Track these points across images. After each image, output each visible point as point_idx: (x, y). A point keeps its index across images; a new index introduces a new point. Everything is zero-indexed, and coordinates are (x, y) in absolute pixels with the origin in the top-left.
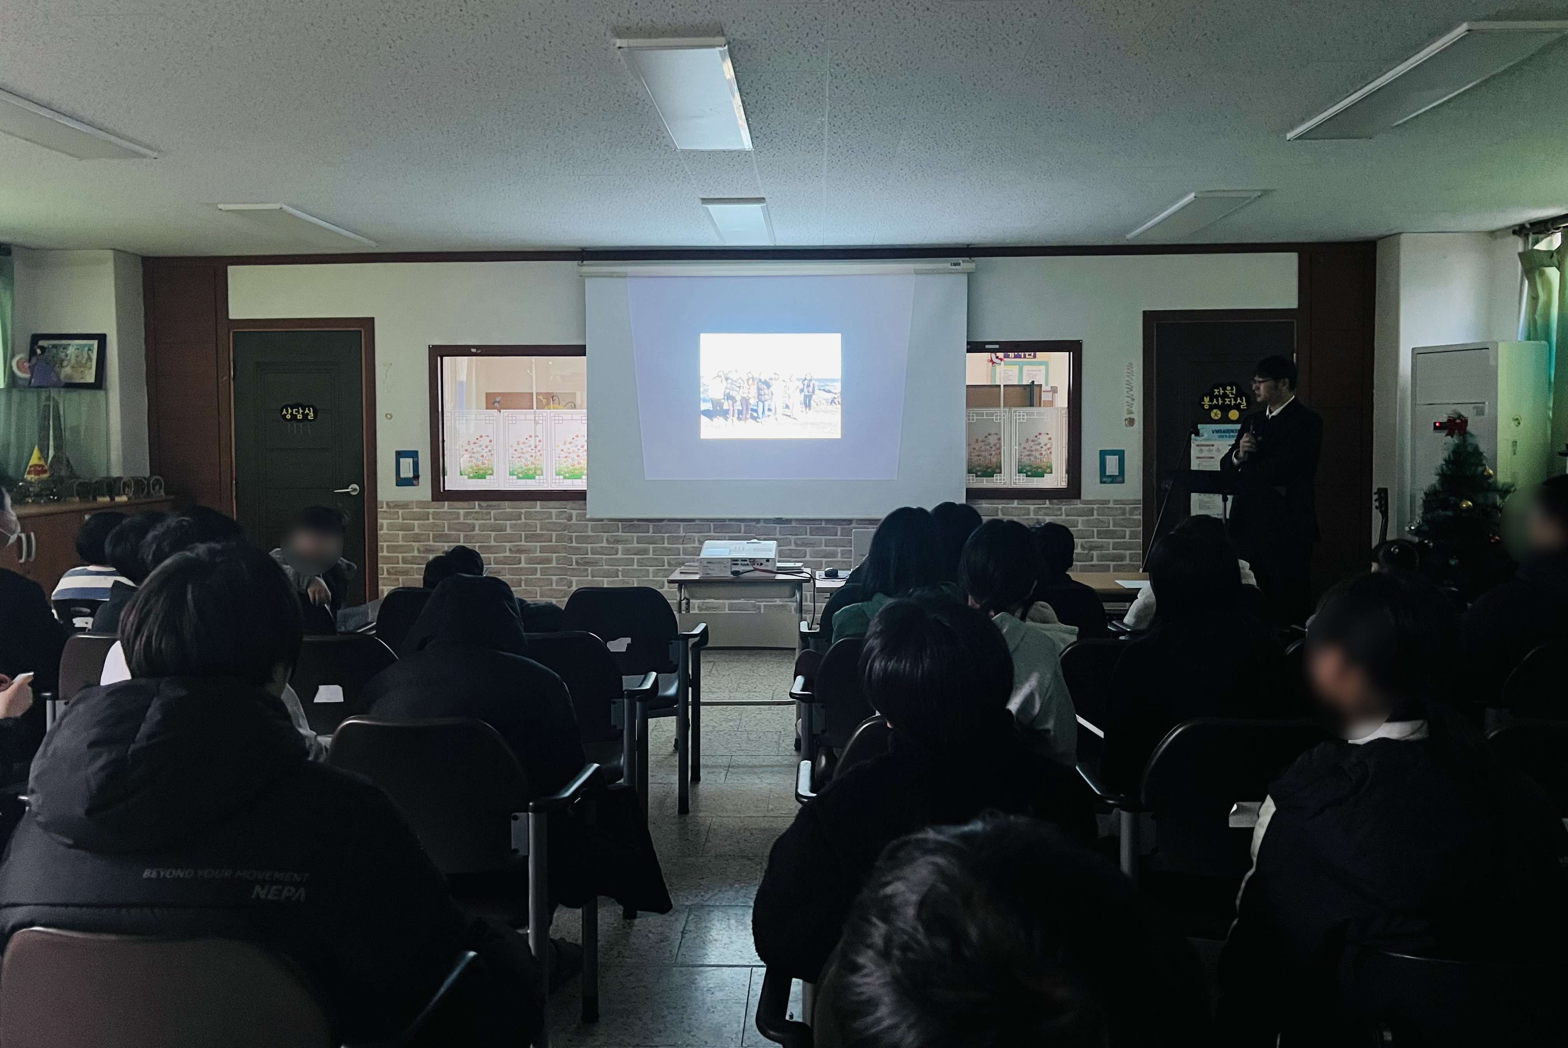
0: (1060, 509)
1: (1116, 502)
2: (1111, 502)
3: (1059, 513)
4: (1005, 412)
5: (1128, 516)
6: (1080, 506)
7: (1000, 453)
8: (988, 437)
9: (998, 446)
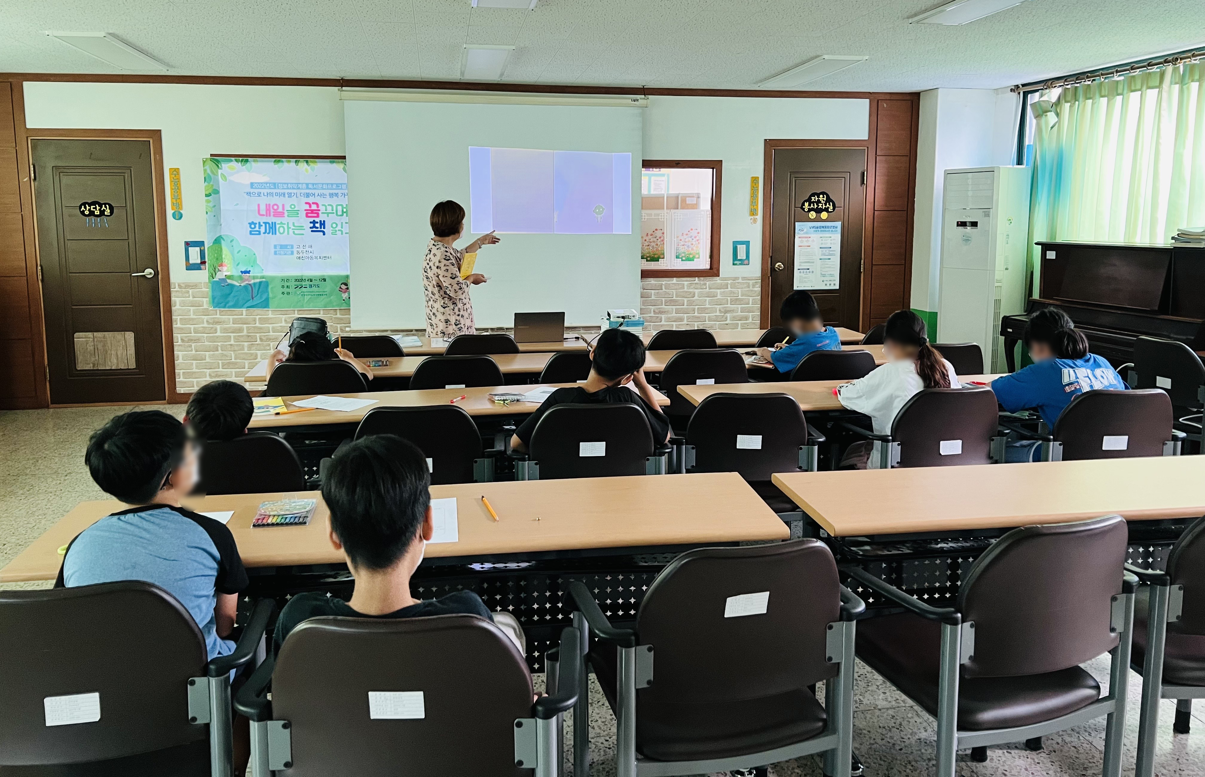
0: (705, 284)
1: (744, 278)
2: (740, 279)
3: (705, 287)
4: (667, 213)
5: (751, 288)
6: (719, 281)
7: (664, 243)
8: (655, 232)
9: (662, 239)
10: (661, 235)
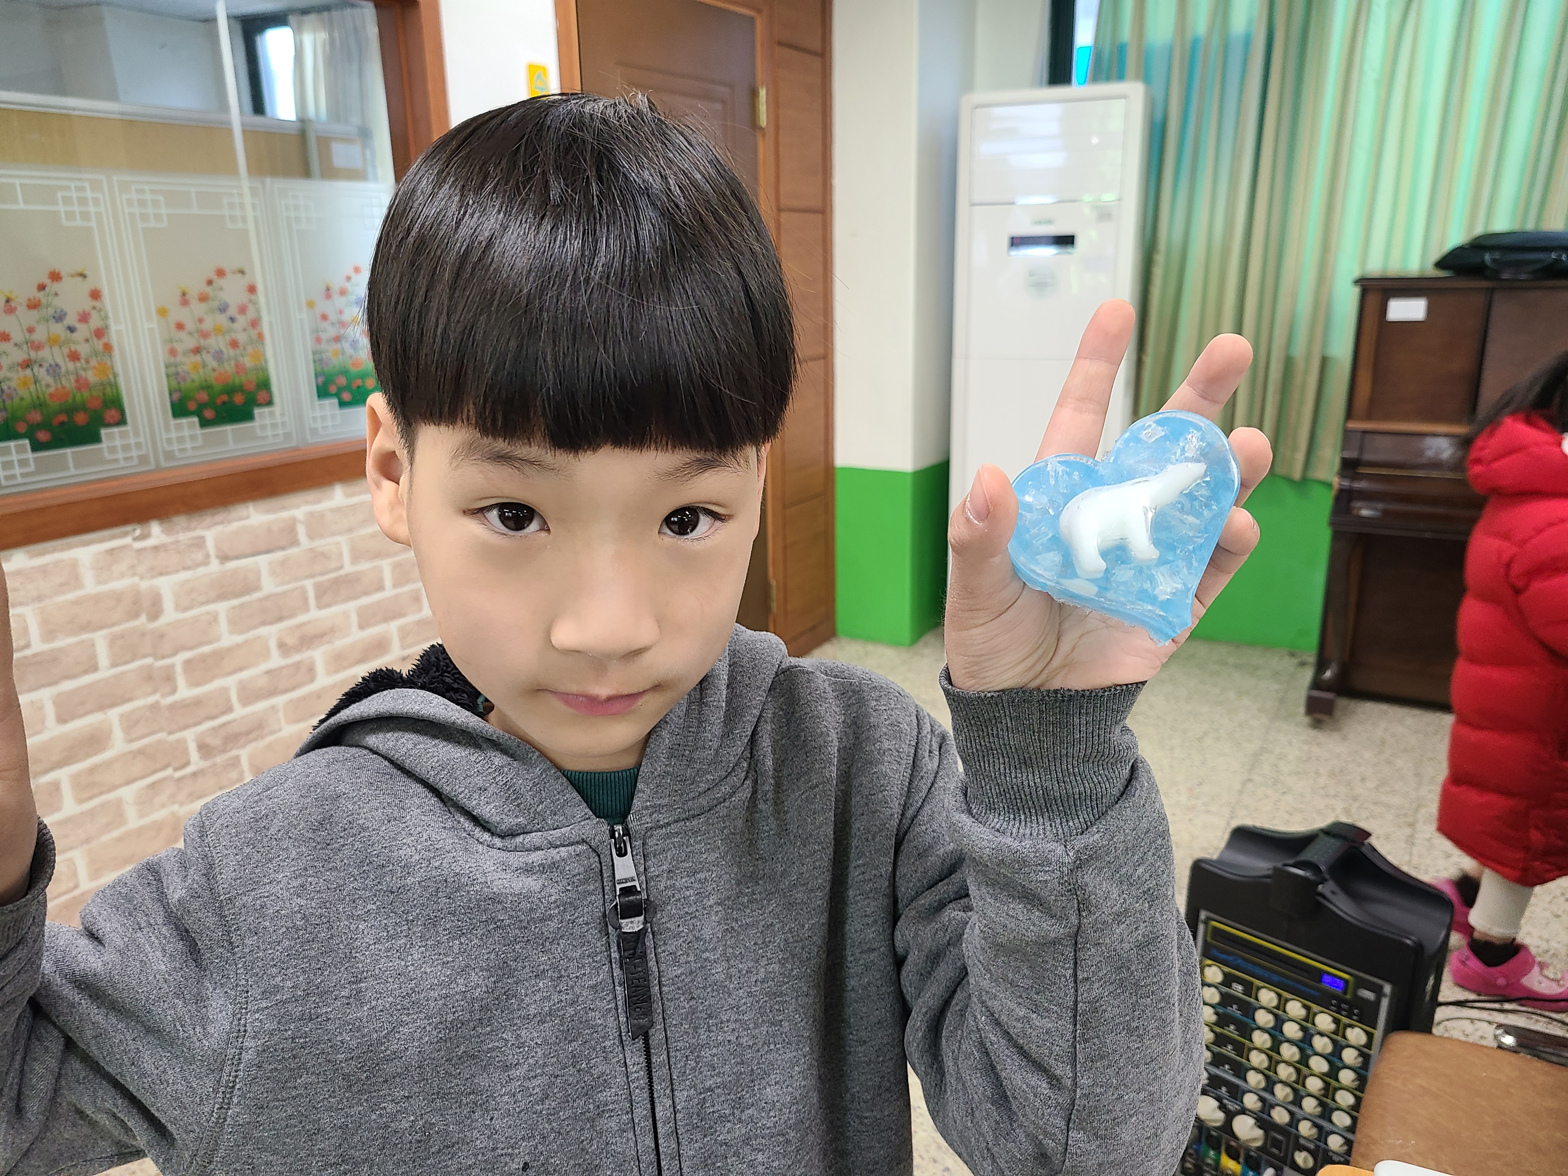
4: (253, 192)
7: (261, 336)
8: (219, 282)
9: (251, 314)
10: (243, 297)
